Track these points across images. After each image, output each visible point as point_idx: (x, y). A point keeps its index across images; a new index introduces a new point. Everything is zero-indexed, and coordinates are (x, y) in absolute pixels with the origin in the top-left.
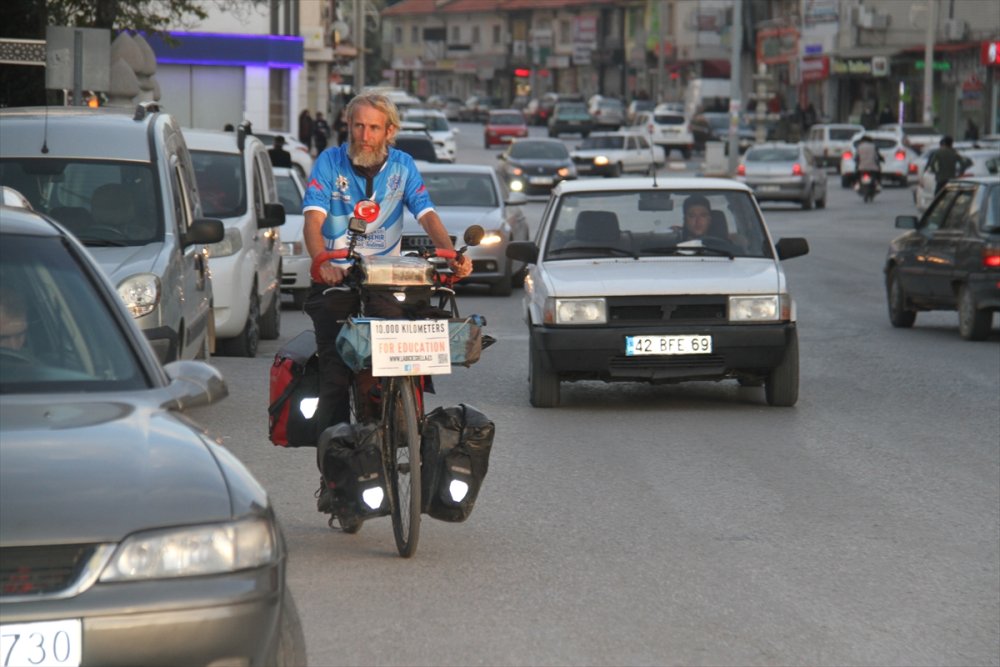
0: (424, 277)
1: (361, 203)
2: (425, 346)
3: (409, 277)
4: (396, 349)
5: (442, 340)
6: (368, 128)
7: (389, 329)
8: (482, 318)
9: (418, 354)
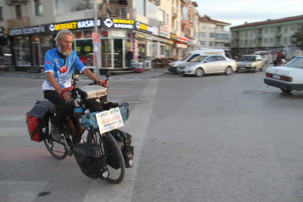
0: (106, 93)
1: (62, 67)
2: (114, 118)
3: (100, 93)
4: (105, 122)
5: (118, 115)
6: (69, 42)
7: (102, 115)
8: (127, 103)
9: (113, 122)
